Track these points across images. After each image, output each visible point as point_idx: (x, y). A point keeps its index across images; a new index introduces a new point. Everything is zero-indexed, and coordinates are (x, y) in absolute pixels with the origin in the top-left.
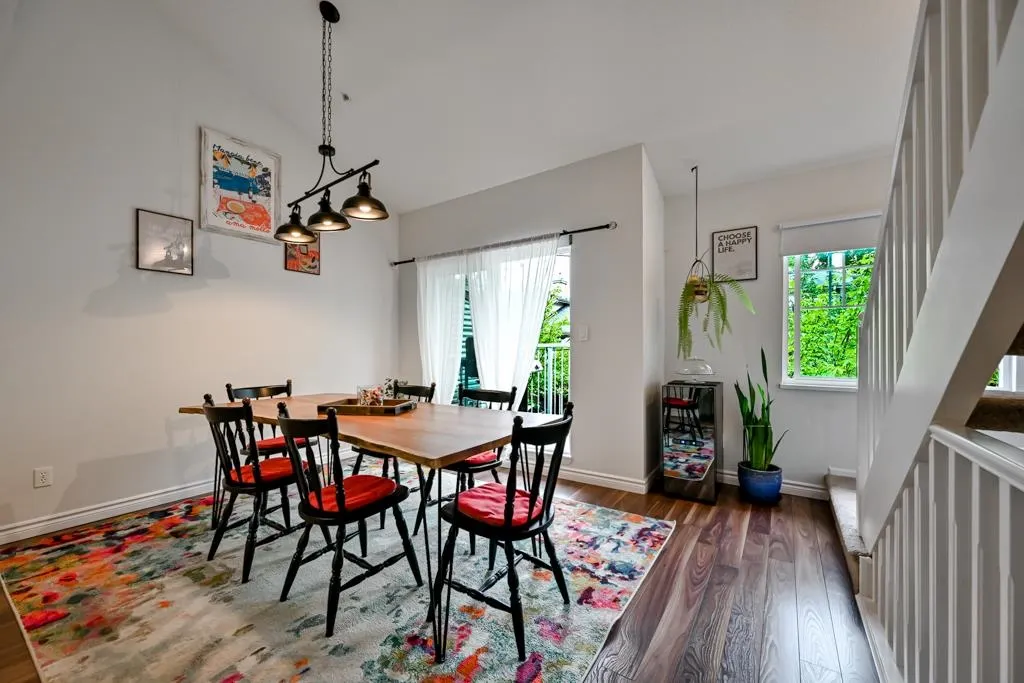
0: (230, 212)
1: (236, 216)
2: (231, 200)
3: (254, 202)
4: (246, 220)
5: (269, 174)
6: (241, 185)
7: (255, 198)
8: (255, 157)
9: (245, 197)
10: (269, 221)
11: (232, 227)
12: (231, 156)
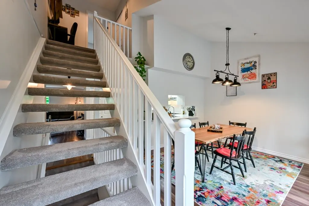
0: (245, 78)
1: (246, 78)
2: (245, 75)
3: (251, 72)
4: (249, 79)
5: (256, 62)
6: (247, 70)
7: (252, 71)
8: (251, 60)
9: (249, 72)
10: (256, 76)
11: (246, 82)
12: (245, 64)
